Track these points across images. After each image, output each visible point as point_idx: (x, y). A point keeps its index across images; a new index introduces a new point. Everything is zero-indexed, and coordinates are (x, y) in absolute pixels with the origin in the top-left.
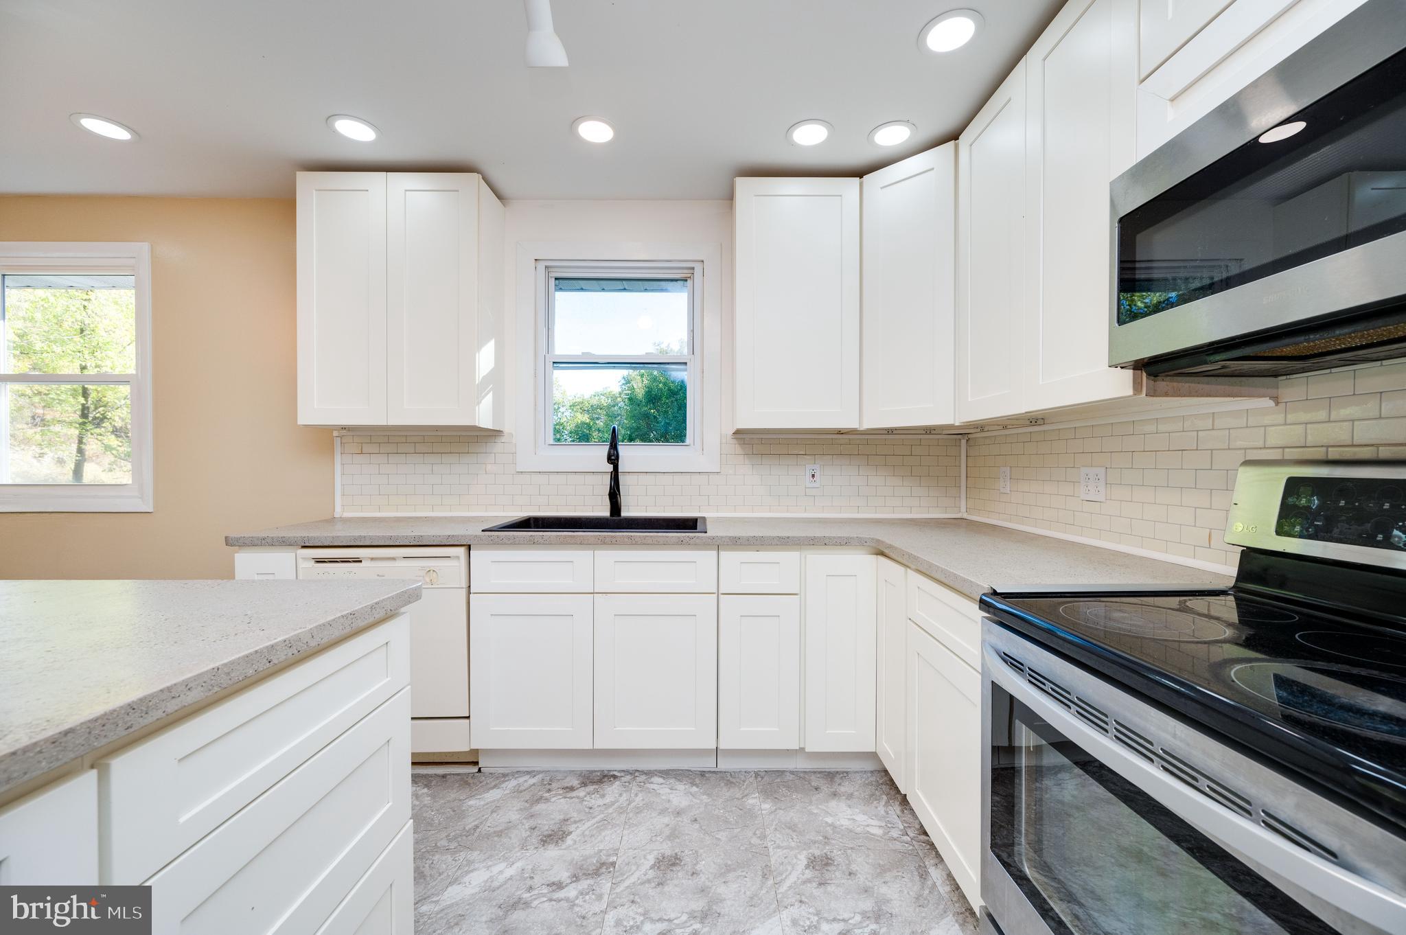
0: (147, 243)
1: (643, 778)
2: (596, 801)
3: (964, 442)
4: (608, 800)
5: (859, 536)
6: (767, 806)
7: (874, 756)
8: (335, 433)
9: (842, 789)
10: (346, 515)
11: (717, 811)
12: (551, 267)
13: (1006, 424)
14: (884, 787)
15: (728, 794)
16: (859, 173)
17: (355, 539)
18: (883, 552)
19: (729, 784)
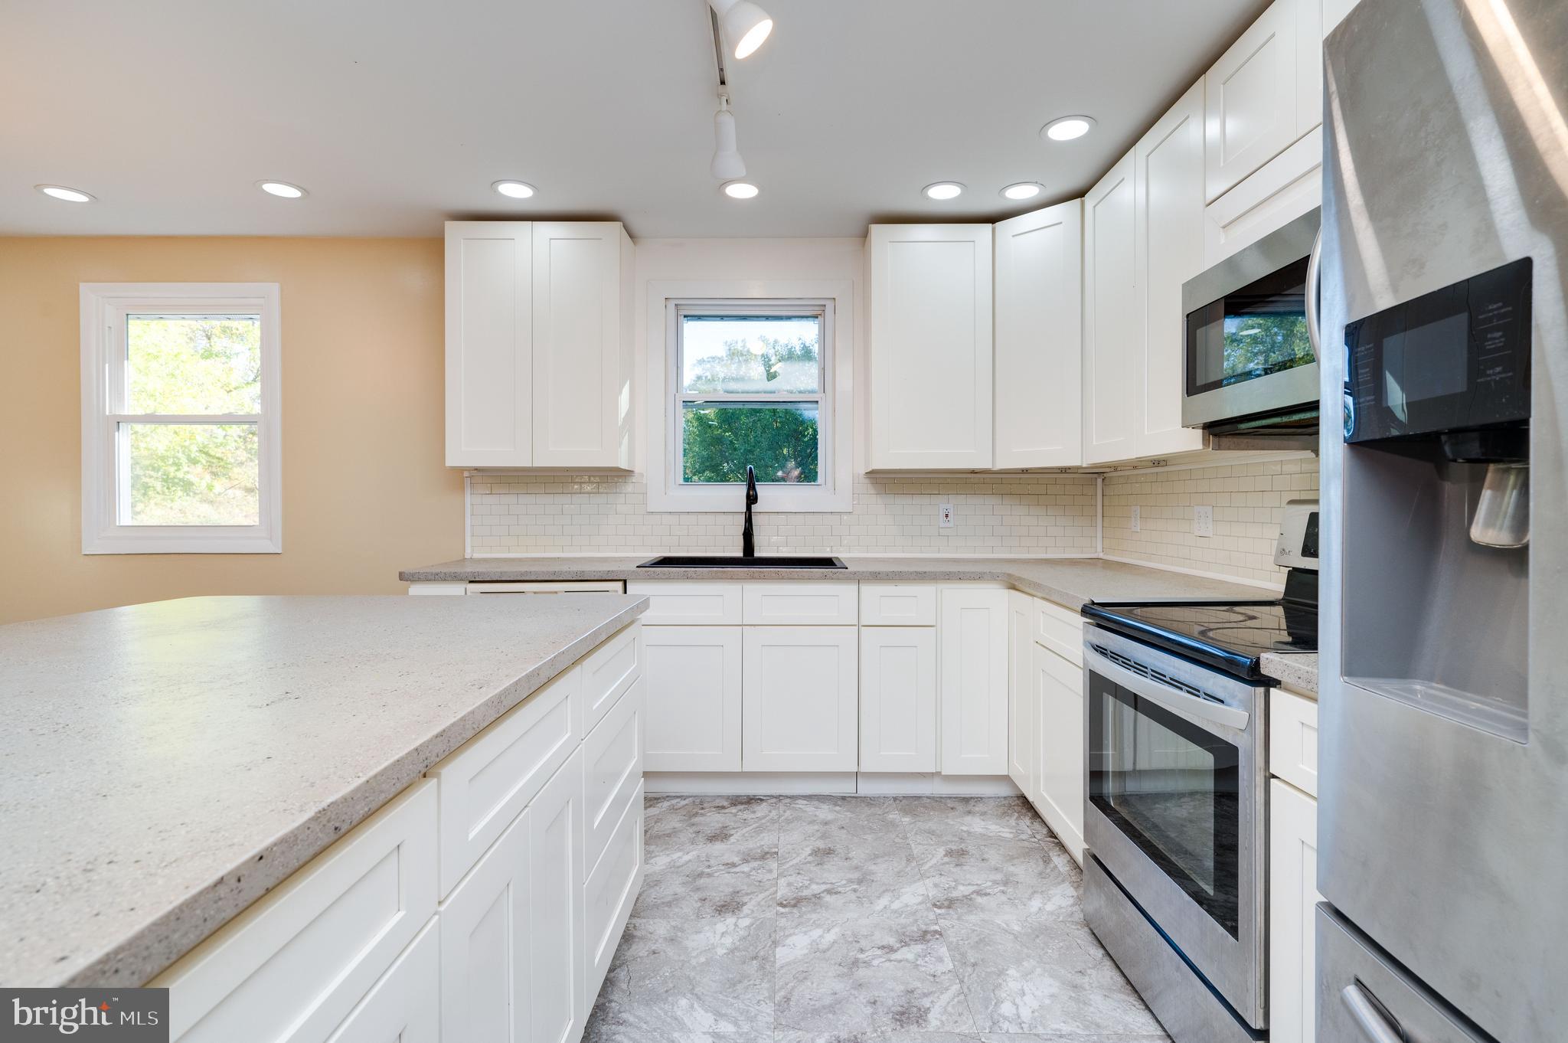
0: (277, 284)
1: (788, 800)
2: (748, 815)
3: (1099, 481)
4: (759, 814)
5: (992, 571)
6: (906, 820)
7: (1006, 779)
8: (466, 474)
9: (977, 809)
10: (476, 556)
11: (861, 822)
12: (680, 305)
13: (1136, 465)
14: (1016, 808)
15: (869, 812)
16: (992, 219)
17: (522, 574)
18: (1014, 585)
19: (869, 805)
